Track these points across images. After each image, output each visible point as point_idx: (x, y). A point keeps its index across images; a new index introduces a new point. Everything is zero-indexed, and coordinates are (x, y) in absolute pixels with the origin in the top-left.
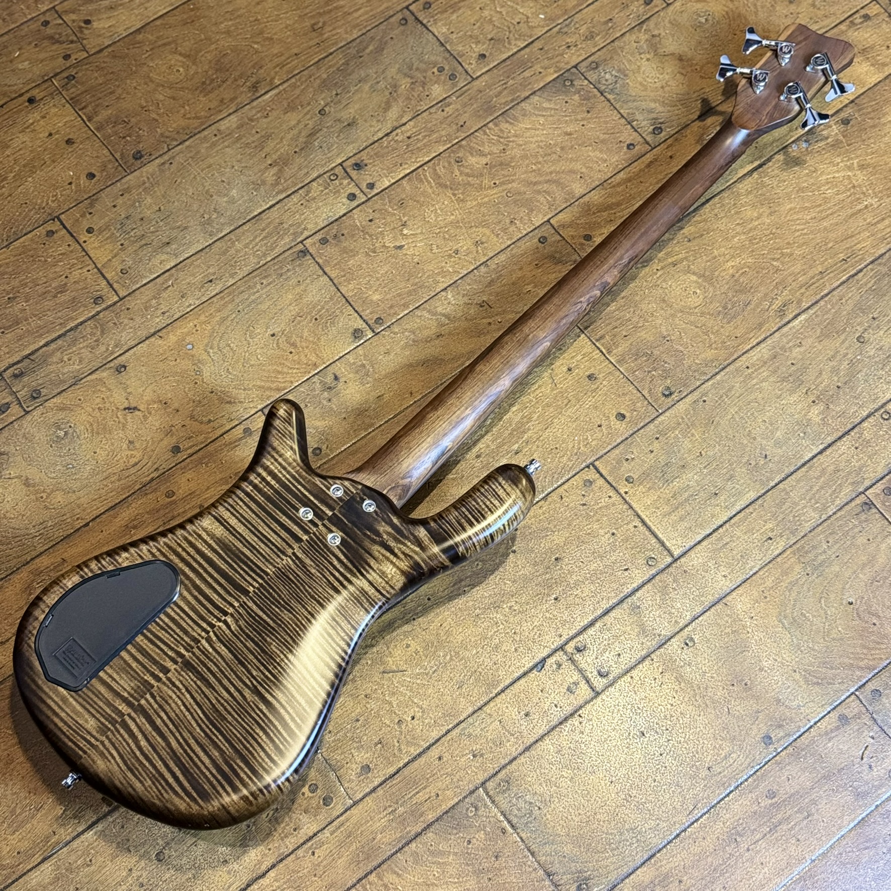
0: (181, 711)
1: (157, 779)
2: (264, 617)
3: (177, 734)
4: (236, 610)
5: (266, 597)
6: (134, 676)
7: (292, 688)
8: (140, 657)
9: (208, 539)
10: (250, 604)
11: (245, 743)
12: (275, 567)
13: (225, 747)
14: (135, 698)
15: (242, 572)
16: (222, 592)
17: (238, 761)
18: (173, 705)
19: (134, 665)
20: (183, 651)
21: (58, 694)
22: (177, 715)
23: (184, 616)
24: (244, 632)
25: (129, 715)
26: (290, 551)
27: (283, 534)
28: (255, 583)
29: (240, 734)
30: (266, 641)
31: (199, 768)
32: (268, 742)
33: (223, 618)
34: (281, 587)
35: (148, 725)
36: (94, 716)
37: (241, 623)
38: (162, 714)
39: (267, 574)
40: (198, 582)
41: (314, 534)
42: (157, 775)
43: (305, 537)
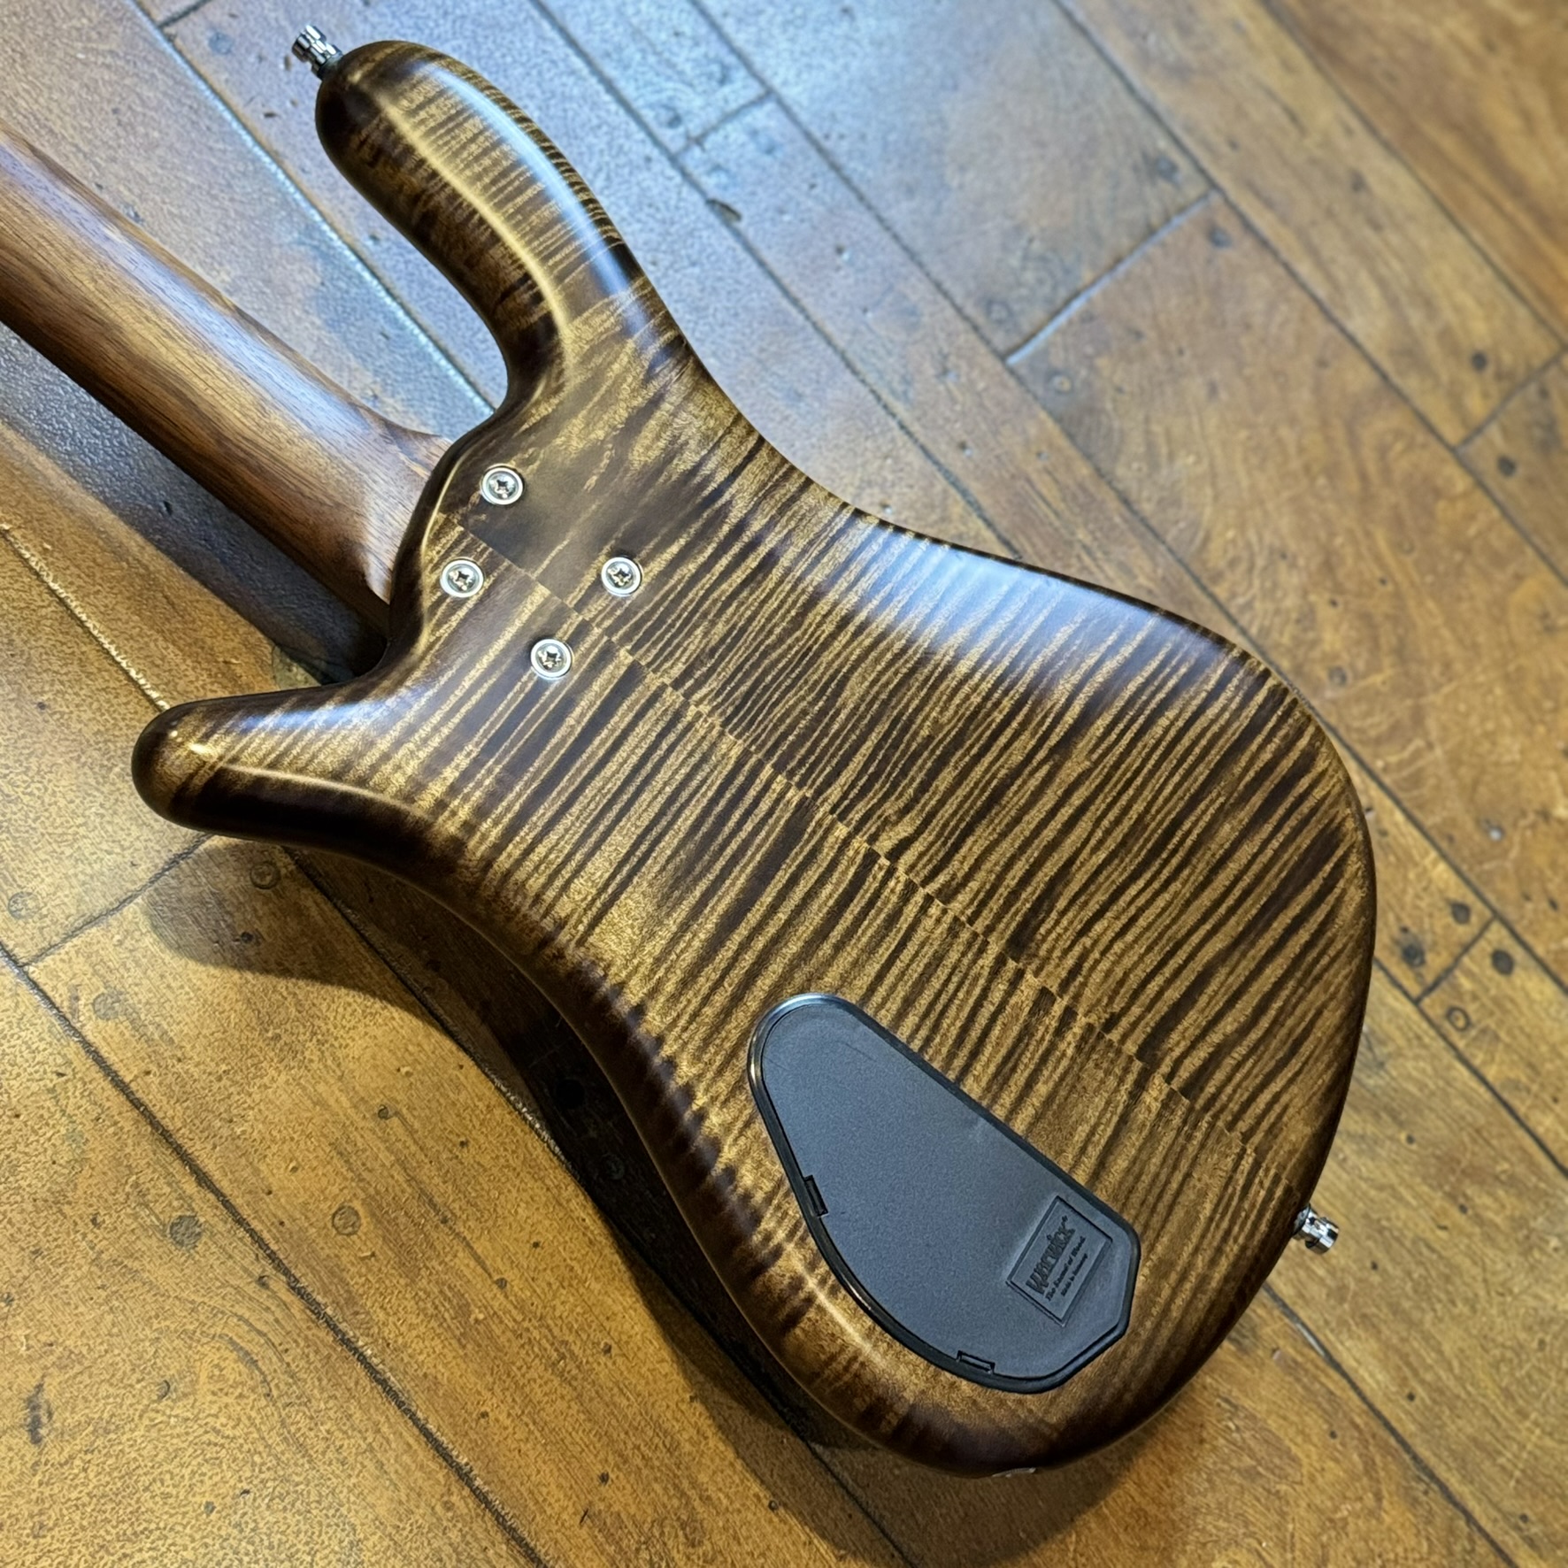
0: (1136, 941)
1: (1308, 973)
2: (867, 748)
3: (1195, 939)
4: (857, 830)
5: (810, 751)
6: (1071, 1082)
7: (1040, 658)
8: (1020, 1078)
9: (664, 935)
10: (834, 793)
11: (1191, 759)
12: (722, 734)
13: (1206, 811)
14: (1126, 1070)
15: (749, 827)
16: (812, 875)
17: (1237, 770)
18: (1127, 962)
19: (1042, 1089)
20: (988, 960)
21: (1154, 1291)
22: (1149, 949)
23: (895, 971)
24: (915, 800)
25: (1169, 1078)
26: (672, 698)
27: (620, 719)
28: (777, 786)
29: (1172, 774)
30: (930, 738)
31: (1267, 868)
32: (1178, 704)
33: (884, 862)
34: (779, 711)
35: (1185, 1023)
36: (1188, 1175)
37: (890, 809)
38: (1153, 987)
39: (746, 754)
40: (793, 947)
41: (610, 631)
42: (1299, 974)
43: (624, 657)
